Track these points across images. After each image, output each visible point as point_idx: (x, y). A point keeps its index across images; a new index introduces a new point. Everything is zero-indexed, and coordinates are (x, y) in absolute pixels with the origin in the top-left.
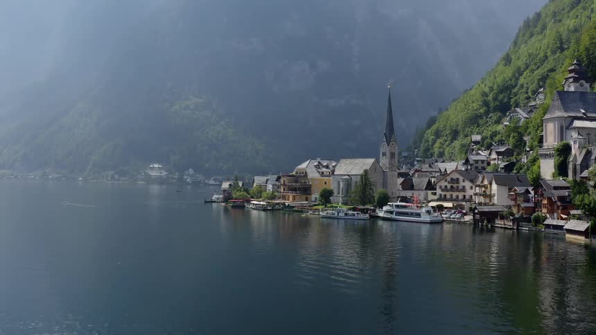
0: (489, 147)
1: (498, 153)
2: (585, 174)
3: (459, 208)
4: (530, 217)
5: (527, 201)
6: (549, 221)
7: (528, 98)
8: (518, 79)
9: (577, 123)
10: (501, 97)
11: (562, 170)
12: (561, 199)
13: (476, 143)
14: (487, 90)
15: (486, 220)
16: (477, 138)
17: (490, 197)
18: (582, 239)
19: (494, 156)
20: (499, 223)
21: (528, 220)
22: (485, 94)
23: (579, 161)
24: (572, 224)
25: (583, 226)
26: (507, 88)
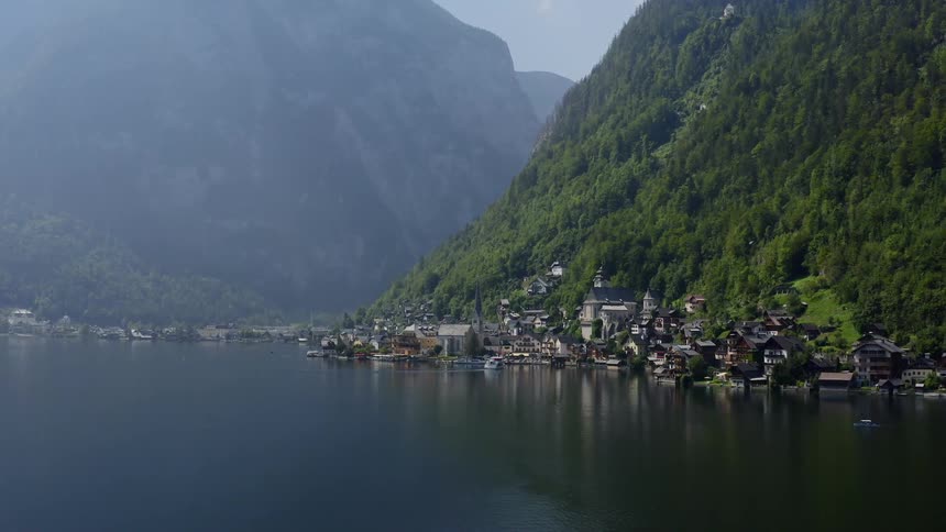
0: (518, 310)
1: (542, 320)
2: (613, 337)
3: (533, 356)
4: (585, 359)
5: (581, 351)
6: (596, 361)
7: (543, 267)
8: (531, 248)
9: (605, 307)
10: (518, 263)
11: (597, 334)
12: (603, 350)
13: (505, 306)
14: (504, 256)
15: (558, 363)
16: (505, 302)
17: (555, 349)
18: (616, 368)
19: (538, 321)
20: (567, 363)
21: (585, 361)
22: (503, 261)
23: (608, 329)
24: (610, 362)
25: (617, 362)
26: (522, 256)
